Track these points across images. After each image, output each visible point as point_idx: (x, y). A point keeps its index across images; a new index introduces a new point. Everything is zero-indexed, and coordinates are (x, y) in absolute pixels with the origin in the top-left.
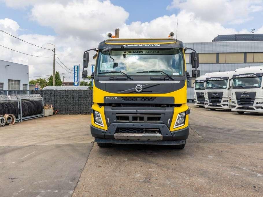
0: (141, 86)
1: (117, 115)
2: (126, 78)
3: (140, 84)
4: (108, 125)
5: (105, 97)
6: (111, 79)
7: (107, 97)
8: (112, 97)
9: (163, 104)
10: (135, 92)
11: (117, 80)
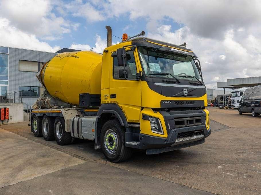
0: (187, 90)
1: (176, 120)
2: (175, 81)
3: (187, 88)
4: (169, 131)
5: (162, 101)
6: (164, 82)
7: (164, 100)
8: (167, 100)
9: (197, 107)
10: (183, 96)
11: (169, 82)
